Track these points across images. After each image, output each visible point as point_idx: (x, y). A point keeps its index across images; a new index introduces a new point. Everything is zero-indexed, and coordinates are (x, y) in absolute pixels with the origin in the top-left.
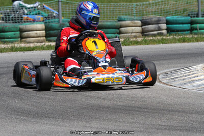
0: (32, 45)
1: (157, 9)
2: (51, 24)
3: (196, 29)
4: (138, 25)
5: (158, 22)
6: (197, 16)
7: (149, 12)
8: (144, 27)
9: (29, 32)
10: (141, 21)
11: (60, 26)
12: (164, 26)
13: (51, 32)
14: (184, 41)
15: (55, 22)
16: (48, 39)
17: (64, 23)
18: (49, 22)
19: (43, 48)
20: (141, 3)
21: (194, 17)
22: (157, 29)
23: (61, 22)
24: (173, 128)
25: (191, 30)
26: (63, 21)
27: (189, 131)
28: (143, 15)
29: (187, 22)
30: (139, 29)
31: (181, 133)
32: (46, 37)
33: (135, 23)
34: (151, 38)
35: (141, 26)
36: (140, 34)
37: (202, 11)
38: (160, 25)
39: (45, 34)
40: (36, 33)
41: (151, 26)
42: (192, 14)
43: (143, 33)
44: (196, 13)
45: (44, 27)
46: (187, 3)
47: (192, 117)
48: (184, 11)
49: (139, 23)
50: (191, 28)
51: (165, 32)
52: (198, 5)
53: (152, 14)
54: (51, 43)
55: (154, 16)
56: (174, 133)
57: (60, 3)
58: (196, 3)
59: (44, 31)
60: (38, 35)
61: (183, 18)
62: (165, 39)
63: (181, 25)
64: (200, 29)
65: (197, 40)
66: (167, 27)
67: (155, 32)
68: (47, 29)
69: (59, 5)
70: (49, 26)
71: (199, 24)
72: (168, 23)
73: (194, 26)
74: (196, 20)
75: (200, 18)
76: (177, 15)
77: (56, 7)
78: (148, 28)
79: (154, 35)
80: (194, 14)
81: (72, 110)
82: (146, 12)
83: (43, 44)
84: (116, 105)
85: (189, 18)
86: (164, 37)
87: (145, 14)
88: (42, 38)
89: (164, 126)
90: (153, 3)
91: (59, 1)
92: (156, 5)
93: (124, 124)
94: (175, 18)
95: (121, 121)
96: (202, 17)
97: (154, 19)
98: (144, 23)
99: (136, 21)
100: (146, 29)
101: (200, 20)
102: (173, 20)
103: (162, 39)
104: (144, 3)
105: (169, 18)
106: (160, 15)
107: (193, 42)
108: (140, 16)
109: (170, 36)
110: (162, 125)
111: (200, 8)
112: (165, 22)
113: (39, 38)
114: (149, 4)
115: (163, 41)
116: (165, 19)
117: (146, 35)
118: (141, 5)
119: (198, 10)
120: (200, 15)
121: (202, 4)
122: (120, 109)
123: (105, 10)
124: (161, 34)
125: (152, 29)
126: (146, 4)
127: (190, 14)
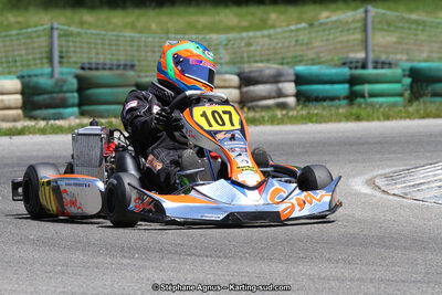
2: (35, 80)
3: (363, 96)
4: (232, 84)
6: (364, 66)
8: (245, 89)
10: (238, 75)
11: (56, 85)
12: (290, 88)
15: (42, 75)
17: (64, 77)
20: (238, 36)
21: (356, 68)
22: (274, 94)
23: (57, 75)
25: (352, 97)
26: (61, 73)
28: (241, 62)
29: (342, 78)
30: (233, 94)
32: (21, 108)
33: (225, 80)
35: (239, 88)
38: (281, 85)
39: (21, 101)
40: (2, 101)
41: (261, 87)
42: (351, 63)
43: (244, 102)
44: (361, 59)
45: (19, 87)
49: (235, 79)
50: (352, 92)
51: (291, 100)
53: (261, 61)
55: (266, 65)
57: (56, 33)
59: (19, 97)
60: (7, 103)
61: (333, 71)
63: (328, 87)
64: (372, 95)
66: (298, 91)
67: (270, 102)
69: (51, 37)
70: (32, 84)
71: (369, 83)
72: (299, 80)
73: (358, 88)
74: (361, 75)
75: (370, 71)
76: (318, 64)
78: (253, 91)
79: (268, 108)
80: (357, 62)
82: (248, 57)
85: (346, 71)
87: (246, 59)
91: (52, 29)
94: (315, 69)
96: (375, 68)
97: (267, 72)
98: (246, 80)
99: (227, 76)
100: (250, 95)
101: (370, 75)
102: (311, 75)
104: (244, 35)
105: (300, 68)
106: (282, 64)
109: (303, 109)
111: (370, 48)
112: (293, 78)
116: (291, 71)
117: (249, 108)
118: (235, 39)
119: (367, 53)
120: (370, 65)
124: (283, 106)
125: (264, 94)
126: (250, 38)
127: (348, 60)
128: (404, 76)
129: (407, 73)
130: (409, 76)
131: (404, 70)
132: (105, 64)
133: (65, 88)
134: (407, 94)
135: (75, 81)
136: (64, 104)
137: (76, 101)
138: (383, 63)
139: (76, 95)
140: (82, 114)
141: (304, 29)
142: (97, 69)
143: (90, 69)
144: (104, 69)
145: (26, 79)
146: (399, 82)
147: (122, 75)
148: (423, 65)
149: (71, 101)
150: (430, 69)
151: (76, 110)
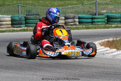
0: (3, 29)
1: (73, 10)
2: (14, 18)
3: (95, 22)
4: (63, 19)
5: (74, 18)
6: (96, 15)
7: (68, 12)
8: (66, 20)
9: (2, 22)
10: (64, 17)
11: (19, 19)
12: (77, 20)
13: (15, 22)
14: (88, 28)
15: (16, 17)
16: (13, 26)
17: (22, 17)
18: (13, 17)
19: (10, 31)
20: (64, 7)
21: (94, 15)
22: (73, 22)
23: (20, 17)
24: (82, 76)
25: (92, 22)
27: (91, 77)
28: (66, 14)
29: (90, 18)
30: (63, 21)
31: (87, 79)
32: (11, 25)
34: (70, 27)
35: (65, 20)
36: (64, 24)
37: (98, 12)
38: (75, 19)
39: (11, 23)
40: (6, 23)
41: (70, 20)
42: (92, 14)
44: (95, 13)
45: (10, 19)
46: (90, 8)
47: (93, 70)
48: (88, 12)
49: (63, 18)
50: (92, 21)
51: (77, 23)
52: (96, 9)
53: (70, 14)
54: (14, 28)
55: (72, 14)
56: (83, 78)
57: (20, 6)
58: (95, 8)
59: (10, 22)
60: (7, 24)
61: (88, 16)
62: (78, 27)
63: (86, 20)
64: (97, 22)
65: (95, 28)
66: (79, 21)
67: (72, 23)
68: (12, 20)
69: (19, 7)
71: (96, 19)
72: (79, 18)
73: (94, 20)
74: (95, 17)
75: (97, 16)
76: (84, 14)
77: (17, 8)
78: (68, 21)
79: (72, 25)
80: (94, 14)
81: (26, 65)
83: (10, 29)
84: (50, 63)
85: (91, 16)
86: (77, 26)
88: (9, 26)
89: (77, 74)
90: (71, 7)
91: (19, 5)
92: (73, 8)
93: (55, 73)
94: (83, 15)
95: (53, 71)
96: (98, 15)
97: (72, 16)
98: (66, 18)
99: (62, 17)
100: (67, 22)
103: (76, 27)
104: (66, 7)
105: (80, 15)
106: (75, 14)
107: (93, 29)
108: (63, 14)
109: (80, 25)
110: (76, 74)
111: (97, 10)
112: (78, 18)
113: (8, 26)
114: (69, 8)
115: (77, 28)
116: (77, 16)
117: (67, 25)
118: (64, 8)
119: (96, 12)
120: (97, 14)
121: (98, 8)
122: (53, 65)
123: (44, 11)
124: (75, 25)
125: (71, 21)
126: (67, 8)
127: (92, 13)
128: (105, 17)
129: (106, 16)
130: (107, 17)
131: (105, 16)
132: (30, 14)
133: (22, 20)
134: (106, 22)
135: (24, 18)
136: (21, 24)
137: (24, 23)
138: (101, 14)
139: (24, 21)
140: (26, 26)
141: (81, 5)
142: (30, 15)
143: (28, 15)
144: (32, 15)
145: (12, 18)
146: (104, 19)
147: (36, 17)
148: (110, 15)
149: (23, 23)
150: (112, 16)
151: (24, 25)
